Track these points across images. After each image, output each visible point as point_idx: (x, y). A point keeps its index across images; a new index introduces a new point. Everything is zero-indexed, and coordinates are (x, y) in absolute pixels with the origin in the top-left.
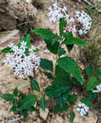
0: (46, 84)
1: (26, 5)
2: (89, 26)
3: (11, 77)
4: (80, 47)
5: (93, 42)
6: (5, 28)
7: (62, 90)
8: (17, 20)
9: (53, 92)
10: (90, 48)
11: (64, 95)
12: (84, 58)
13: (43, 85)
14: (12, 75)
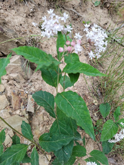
0: (50, 123)
1: (30, 28)
2: (104, 46)
3: (4, 112)
4: (93, 78)
5: (108, 72)
6: (5, 54)
7: (64, 142)
8: (17, 43)
9: (50, 144)
10: (105, 79)
11: (66, 148)
12: (98, 91)
13: (45, 123)
14: (6, 110)
